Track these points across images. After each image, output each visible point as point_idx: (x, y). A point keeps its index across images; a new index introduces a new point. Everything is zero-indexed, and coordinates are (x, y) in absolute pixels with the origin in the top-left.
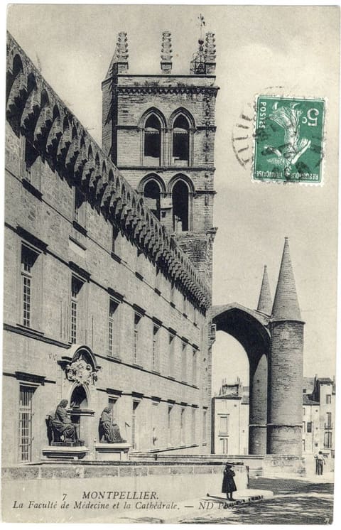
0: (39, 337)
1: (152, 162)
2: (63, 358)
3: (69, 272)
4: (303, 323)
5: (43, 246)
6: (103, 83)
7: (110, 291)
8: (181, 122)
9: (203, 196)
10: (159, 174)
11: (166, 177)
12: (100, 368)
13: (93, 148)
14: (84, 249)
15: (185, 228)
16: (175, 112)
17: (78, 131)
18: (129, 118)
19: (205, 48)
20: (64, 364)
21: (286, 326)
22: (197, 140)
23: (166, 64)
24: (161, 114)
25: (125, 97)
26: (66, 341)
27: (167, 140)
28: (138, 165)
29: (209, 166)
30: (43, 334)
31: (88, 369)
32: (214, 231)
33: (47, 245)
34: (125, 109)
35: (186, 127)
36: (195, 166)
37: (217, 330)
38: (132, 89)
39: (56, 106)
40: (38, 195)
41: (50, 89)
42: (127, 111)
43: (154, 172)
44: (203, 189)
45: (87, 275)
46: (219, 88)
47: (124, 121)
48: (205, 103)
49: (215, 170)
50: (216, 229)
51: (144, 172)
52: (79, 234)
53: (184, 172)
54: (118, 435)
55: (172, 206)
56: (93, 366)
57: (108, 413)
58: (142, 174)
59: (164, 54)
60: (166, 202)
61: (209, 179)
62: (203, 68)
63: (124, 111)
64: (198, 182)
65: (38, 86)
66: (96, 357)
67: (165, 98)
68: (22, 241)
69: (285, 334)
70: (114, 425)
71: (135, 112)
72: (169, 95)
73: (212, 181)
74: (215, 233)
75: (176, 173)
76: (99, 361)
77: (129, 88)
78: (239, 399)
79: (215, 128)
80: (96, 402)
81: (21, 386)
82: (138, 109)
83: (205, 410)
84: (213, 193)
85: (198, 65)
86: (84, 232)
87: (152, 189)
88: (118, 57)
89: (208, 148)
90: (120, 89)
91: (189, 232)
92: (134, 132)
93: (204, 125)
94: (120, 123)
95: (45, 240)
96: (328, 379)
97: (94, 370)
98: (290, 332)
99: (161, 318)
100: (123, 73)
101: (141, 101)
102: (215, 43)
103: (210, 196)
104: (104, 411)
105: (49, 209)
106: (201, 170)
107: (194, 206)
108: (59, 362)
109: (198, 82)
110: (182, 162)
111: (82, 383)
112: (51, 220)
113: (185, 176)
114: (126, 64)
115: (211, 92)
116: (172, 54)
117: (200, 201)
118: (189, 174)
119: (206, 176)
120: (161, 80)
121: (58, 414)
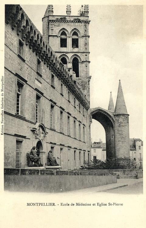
0: (24, 119)
1: (63, 49)
2: (33, 128)
3: (35, 93)
4: (129, 115)
6: (43, 19)
7: (51, 101)
8: (75, 34)
9: (85, 63)
10: (66, 54)
11: (70, 55)
12: (47, 133)
13: (45, 43)
14: (41, 83)
16: (73, 30)
18: (54, 32)
20: (33, 131)
21: (121, 116)
22: (81, 42)
23: (68, 11)
24: (67, 31)
25: (52, 24)
26: (34, 121)
27: (69, 41)
28: (58, 51)
29: (87, 51)
30: (25, 118)
31: (43, 134)
32: (90, 77)
33: (27, 81)
34: (52, 29)
35: (77, 36)
36: (81, 51)
37: (92, 118)
38: (55, 21)
39: (31, 26)
40: (24, 61)
42: (53, 30)
44: (85, 60)
45: (42, 94)
46: (90, 21)
47: (52, 34)
48: (85, 27)
49: (89, 53)
50: (91, 76)
51: (61, 53)
52: (39, 77)
53: (76, 54)
54: (56, 162)
55: (72, 67)
56: (45, 132)
57: (51, 152)
59: (68, 8)
60: (70, 65)
61: (87, 56)
62: (84, 13)
63: (52, 30)
64: (82, 58)
67: (68, 25)
68: (18, 80)
69: (121, 119)
70: (54, 158)
71: (56, 30)
72: (70, 23)
73: (89, 57)
74: (91, 78)
75: (74, 54)
76: (47, 130)
77: (54, 20)
78: (101, 148)
79: (89, 36)
80: (46, 148)
81: (16, 140)
82: (57, 29)
83: (89, 153)
84: (89, 62)
85: (81, 12)
86: (41, 76)
87: (64, 60)
88: (49, 8)
89: (86, 44)
90: (50, 21)
91: (80, 78)
92: (55, 38)
93: (85, 35)
94: (50, 34)
95: (26, 79)
96: (139, 139)
97: (45, 134)
98: (123, 119)
99: (70, 112)
100: (51, 15)
101: (58, 26)
103: (88, 63)
104: (49, 152)
105: (28, 67)
106: (84, 53)
107: (81, 67)
108: (31, 130)
109: (82, 18)
110: (76, 50)
111: (40, 139)
112: (28, 71)
113: (77, 55)
114: (53, 11)
115: (87, 22)
116: (71, 8)
117: (84, 65)
118: (79, 54)
119: (86, 55)
120: (67, 18)
121: (32, 153)
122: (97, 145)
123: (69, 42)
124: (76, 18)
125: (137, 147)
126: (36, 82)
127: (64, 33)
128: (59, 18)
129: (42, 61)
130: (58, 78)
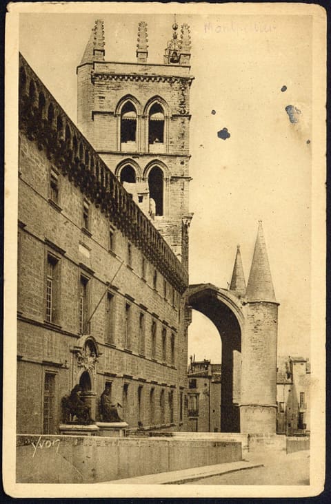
0: (58, 330)
2: (74, 347)
3: (79, 273)
4: (278, 305)
6: (77, 68)
7: (107, 284)
8: (156, 109)
9: (180, 182)
10: (135, 159)
11: (143, 163)
12: (101, 354)
14: (90, 250)
16: (151, 100)
18: (105, 104)
19: (179, 38)
20: (75, 352)
21: (261, 307)
22: (170, 129)
23: (142, 54)
24: (136, 101)
25: (101, 83)
26: (75, 332)
27: (142, 126)
28: (113, 149)
29: (184, 153)
30: (61, 327)
31: (92, 356)
32: (190, 216)
33: (65, 252)
34: (101, 95)
35: (162, 113)
36: (171, 152)
38: (108, 75)
40: (59, 210)
42: (103, 98)
43: (131, 158)
44: (179, 175)
45: (91, 273)
46: (194, 78)
47: (100, 107)
48: (180, 92)
49: (190, 157)
50: (192, 214)
51: (121, 157)
52: (86, 238)
53: (157, 158)
54: (116, 415)
55: (148, 191)
56: (96, 353)
57: (107, 395)
58: (118, 159)
59: (140, 44)
61: (185, 165)
62: (177, 58)
63: (100, 97)
64: (171, 168)
66: (98, 345)
67: (141, 86)
68: (48, 251)
69: (260, 315)
70: (112, 406)
71: (111, 98)
72: (145, 83)
73: (187, 167)
74: (191, 218)
75: (152, 159)
76: (100, 349)
78: (210, 377)
79: (190, 116)
80: (97, 384)
81: (46, 373)
82: (114, 95)
83: (182, 391)
84: (189, 179)
85: (172, 52)
86: (89, 235)
87: (128, 175)
88: (94, 44)
89: (183, 135)
90: (97, 75)
91: (164, 217)
92: (108, 117)
93: (179, 114)
94: (97, 109)
95: (63, 247)
97: (97, 356)
98: (265, 313)
99: (146, 305)
100: (100, 60)
101: (117, 88)
102: (190, 35)
103: (186, 181)
104: (103, 393)
106: (176, 156)
107: (168, 190)
108: (71, 351)
109: (173, 71)
110: (157, 148)
111: (87, 368)
113: (161, 163)
114: (103, 51)
115: (186, 82)
116: (148, 44)
117: (176, 186)
118: (165, 160)
119: (182, 163)
123: (142, 128)
125: (296, 378)
126: (81, 249)
130: (122, 231)
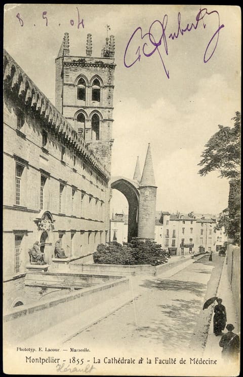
0: (24, 209)
1: (81, 103)
2: (37, 219)
3: (39, 174)
4: (156, 187)
5: (27, 163)
6: (56, 60)
7: (60, 180)
8: (96, 82)
9: (108, 122)
10: (84, 110)
11: (89, 111)
12: (55, 220)
14: (48, 160)
15: (98, 138)
16: (93, 77)
17: (44, 100)
18: (69, 79)
19: (109, 44)
20: (37, 222)
21: (148, 189)
22: (104, 93)
23: (89, 52)
24: (86, 78)
25: (67, 67)
26: (37, 209)
28: (73, 105)
29: (111, 107)
30: (26, 207)
31: (49, 222)
32: (113, 140)
33: (29, 162)
34: (67, 74)
35: (99, 85)
36: (103, 106)
38: (71, 63)
40: (24, 136)
41: (30, 80)
42: (68, 76)
43: (82, 109)
44: (107, 119)
45: (48, 174)
46: (116, 65)
47: (67, 81)
48: (109, 73)
49: (113, 109)
51: (77, 108)
52: (45, 153)
53: (96, 109)
54: (64, 254)
55: (91, 127)
56: (51, 220)
57: (59, 243)
58: (76, 110)
59: (88, 46)
60: (89, 125)
62: (108, 54)
63: (67, 76)
64: (105, 114)
65: (24, 80)
66: (53, 215)
67: (88, 69)
68: (16, 162)
69: (147, 192)
70: (62, 249)
71: (73, 76)
72: (90, 68)
73: (112, 114)
74: (113, 142)
75: (94, 109)
76: (54, 217)
78: (123, 222)
79: (114, 86)
80: (52, 238)
81: (15, 237)
82: (74, 74)
83: (106, 232)
84: (112, 121)
85: (105, 52)
86: (47, 152)
87: (81, 118)
88: (64, 46)
89: (110, 97)
90: (65, 63)
91: (100, 141)
92: (72, 87)
93: (108, 85)
94: (65, 82)
95: (27, 159)
96: (168, 213)
97: (52, 222)
98: (150, 192)
99: (85, 190)
100: (67, 55)
101: (75, 70)
102: (114, 41)
103: (111, 122)
104: (57, 242)
105: (29, 143)
106: (106, 108)
107: (103, 127)
108: (34, 221)
109: (105, 61)
110: (97, 104)
111: (46, 230)
112: (30, 148)
113: (98, 112)
114: (68, 50)
115: (112, 67)
116: (92, 46)
117: (105, 124)
118: (100, 110)
119: (109, 112)
120: (86, 59)
121: (34, 248)
122: (119, 218)
123: (89, 93)
124: (98, 60)
125: (165, 222)
126: (41, 160)
127: (82, 82)
128: (77, 59)
129: (49, 131)
130: (69, 149)
